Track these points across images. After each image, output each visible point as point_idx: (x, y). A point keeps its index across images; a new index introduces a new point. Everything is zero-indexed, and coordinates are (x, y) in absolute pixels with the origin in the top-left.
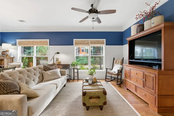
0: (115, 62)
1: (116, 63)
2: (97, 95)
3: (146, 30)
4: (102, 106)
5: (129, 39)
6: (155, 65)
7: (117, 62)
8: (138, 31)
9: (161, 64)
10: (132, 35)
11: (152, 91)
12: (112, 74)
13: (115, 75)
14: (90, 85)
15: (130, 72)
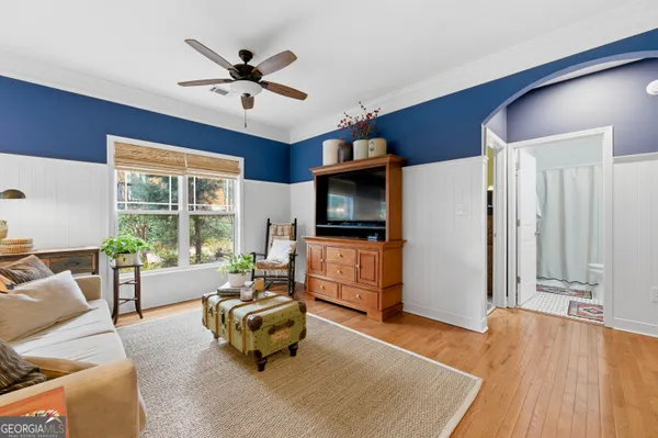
0: (271, 232)
1: (276, 234)
2: (287, 317)
3: (358, 161)
4: (296, 344)
5: (317, 171)
6: (372, 232)
7: (279, 233)
8: (342, 158)
9: (384, 230)
10: (325, 163)
11: (373, 283)
12: (273, 267)
13: (283, 268)
14: (249, 301)
15: (324, 256)
